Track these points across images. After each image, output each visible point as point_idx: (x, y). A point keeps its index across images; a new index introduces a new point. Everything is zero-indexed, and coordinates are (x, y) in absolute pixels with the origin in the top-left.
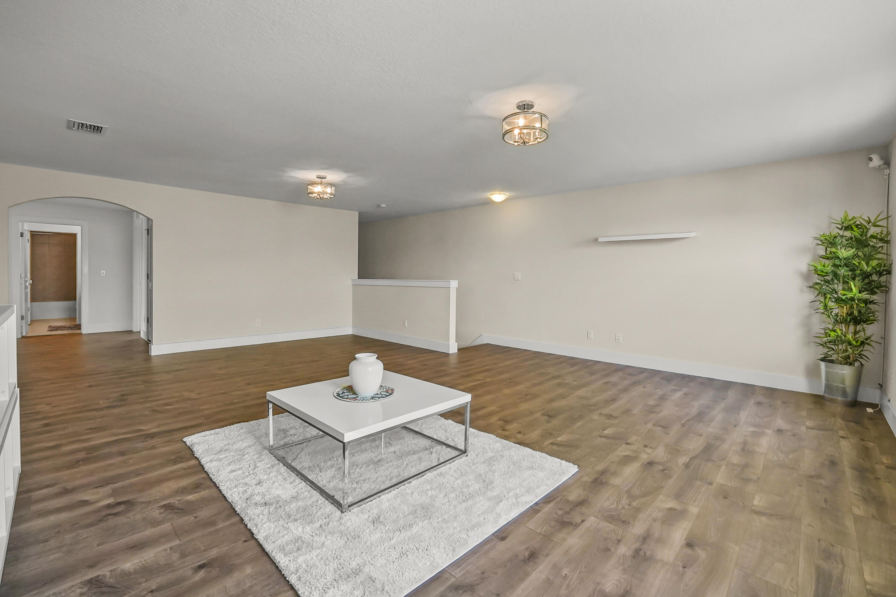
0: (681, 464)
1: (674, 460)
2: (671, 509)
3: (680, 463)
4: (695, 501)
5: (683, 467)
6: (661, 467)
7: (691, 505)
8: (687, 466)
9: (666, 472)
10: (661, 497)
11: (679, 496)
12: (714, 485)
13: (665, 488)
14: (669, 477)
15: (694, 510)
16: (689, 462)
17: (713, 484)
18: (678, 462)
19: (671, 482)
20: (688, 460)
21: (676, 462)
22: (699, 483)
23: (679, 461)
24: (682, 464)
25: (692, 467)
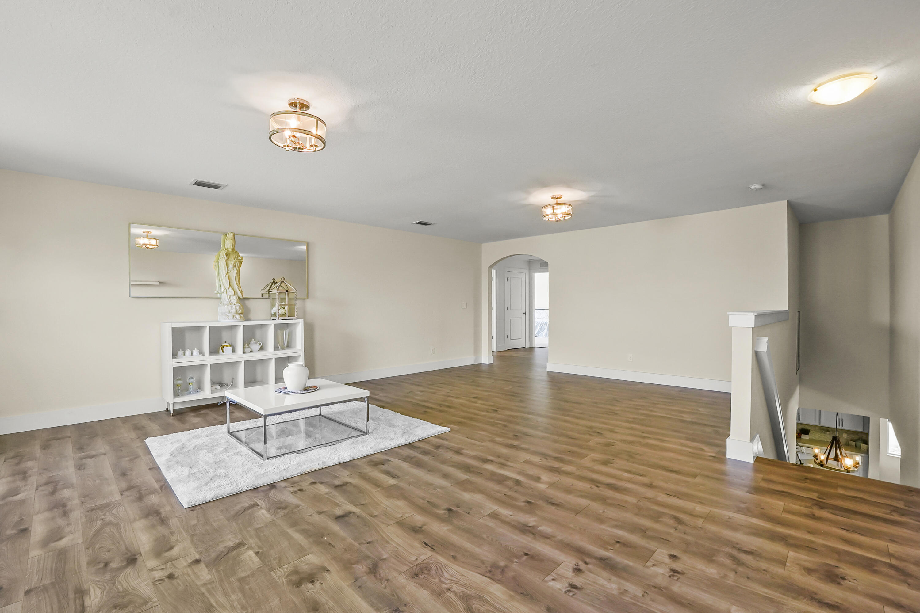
0: (92, 590)
1: (107, 587)
2: (61, 538)
3: (93, 587)
4: (39, 561)
5: (85, 586)
6: (113, 565)
7: (41, 555)
8: (81, 593)
9: (102, 565)
10: (80, 541)
11: (62, 554)
12: (21, 595)
13: (84, 550)
14: (92, 562)
15: (35, 553)
16: (83, 601)
17: (23, 594)
18: (99, 588)
19: (84, 560)
20: (87, 602)
21: (100, 587)
22: (47, 582)
23: (98, 592)
24: (89, 590)
25: (71, 596)
